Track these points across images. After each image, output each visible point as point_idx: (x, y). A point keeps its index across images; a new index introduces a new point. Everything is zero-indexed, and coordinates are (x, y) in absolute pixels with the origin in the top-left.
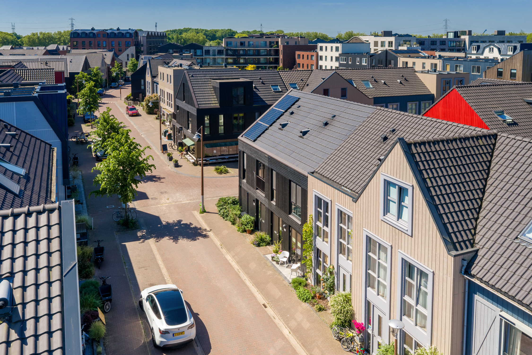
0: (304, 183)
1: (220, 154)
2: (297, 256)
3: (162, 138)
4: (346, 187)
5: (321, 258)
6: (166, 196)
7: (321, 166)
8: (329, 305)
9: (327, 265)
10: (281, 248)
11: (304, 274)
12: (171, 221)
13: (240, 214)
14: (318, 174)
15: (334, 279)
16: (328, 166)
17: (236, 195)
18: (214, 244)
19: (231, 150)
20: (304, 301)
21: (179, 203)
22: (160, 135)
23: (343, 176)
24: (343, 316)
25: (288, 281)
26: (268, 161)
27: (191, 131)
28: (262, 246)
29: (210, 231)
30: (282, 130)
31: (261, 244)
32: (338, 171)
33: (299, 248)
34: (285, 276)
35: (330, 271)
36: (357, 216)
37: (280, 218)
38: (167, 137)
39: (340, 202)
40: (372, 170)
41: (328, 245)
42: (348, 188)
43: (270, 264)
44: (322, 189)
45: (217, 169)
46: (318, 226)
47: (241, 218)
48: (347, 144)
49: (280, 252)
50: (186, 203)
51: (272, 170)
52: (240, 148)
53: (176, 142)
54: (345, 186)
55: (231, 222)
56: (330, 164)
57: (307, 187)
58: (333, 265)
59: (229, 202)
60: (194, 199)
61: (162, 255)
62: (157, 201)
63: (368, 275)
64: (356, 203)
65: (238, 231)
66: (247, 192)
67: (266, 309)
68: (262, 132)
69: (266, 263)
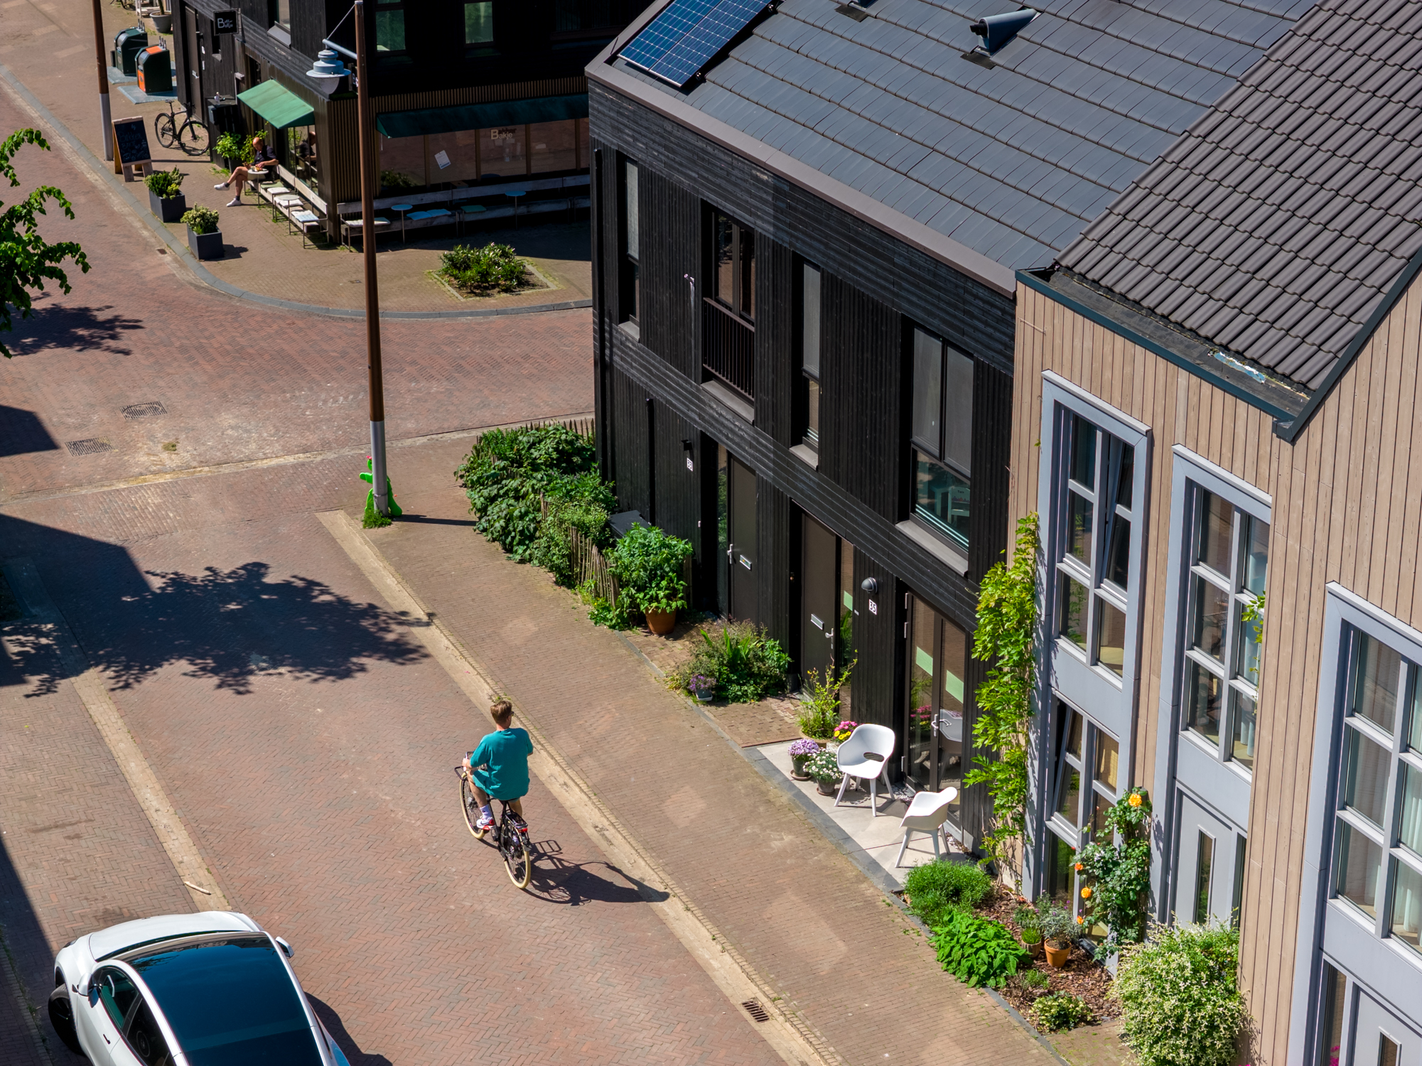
0: (990, 336)
1: (473, 176)
2: (941, 751)
3: (111, 81)
4: (1239, 355)
5: (1075, 752)
6: (159, 427)
7: (1096, 234)
8: (1114, 993)
9: (1113, 789)
10: (847, 709)
11: (978, 841)
12: (196, 572)
13: (607, 524)
14: (1075, 282)
15: (1148, 864)
16: (1139, 232)
17: (578, 419)
18: (458, 693)
19: (541, 146)
20: (974, 979)
21: (240, 468)
22: (95, 63)
23: (1223, 293)
24: (1187, 1049)
25: (889, 879)
26: (776, 208)
27: (292, 33)
28: (736, 699)
29: (428, 624)
30: (861, 17)
31: (735, 688)
32: (1195, 258)
33: (953, 704)
34: (869, 856)
35: (1129, 824)
36: (1295, 516)
37: (845, 542)
38: (141, 75)
39: (1203, 442)
40: (1398, 253)
41: (1119, 684)
42: (1254, 362)
43: (785, 798)
44: (1097, 365)
45: (457, 267)
46: (1066, 579)
47: (614, 545)
48: (1257, 97)
49: (843, 731)
50: (282, 468)
51: (798, 262)
52: (601, 131)
53: (198, 109)
54: (1233, 347)
55: (554, 568)
56: (1149, 221)
57: (1011, 359)
58: (1147, 787)
59: (539, 454)
60: (326, 445)
61: (159, 762)
62: (104, 459)
63: (1335, 834)
64: (1293, 442)
65: (598, 619)
66: (647, 394)
67: (762, 1028)
68: (734, 30)
69: (763, 794)
